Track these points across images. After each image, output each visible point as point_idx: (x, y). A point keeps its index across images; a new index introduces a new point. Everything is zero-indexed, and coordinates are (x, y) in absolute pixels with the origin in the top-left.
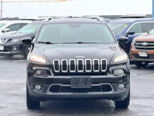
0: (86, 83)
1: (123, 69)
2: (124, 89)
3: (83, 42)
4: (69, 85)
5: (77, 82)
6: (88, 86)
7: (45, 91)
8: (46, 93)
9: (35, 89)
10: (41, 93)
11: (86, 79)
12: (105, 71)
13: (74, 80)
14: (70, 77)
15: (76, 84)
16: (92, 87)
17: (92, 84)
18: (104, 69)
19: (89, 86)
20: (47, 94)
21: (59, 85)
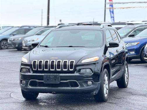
0: (55, 80)
1: (90, 69)
2: (92, 85)
3: (73, 46)
4: (43, 81)
5: (48, 78)
7: (26, 85)
9: (22, 83)
11: (55, 76)
12: (72, 70)
13: (46, 77)
14: (43, 74)
15: (48, 80)
16: (61, 83)
18: (71, 68)
19: (58, 82)
20: (28, 88)
21: (35, 81)
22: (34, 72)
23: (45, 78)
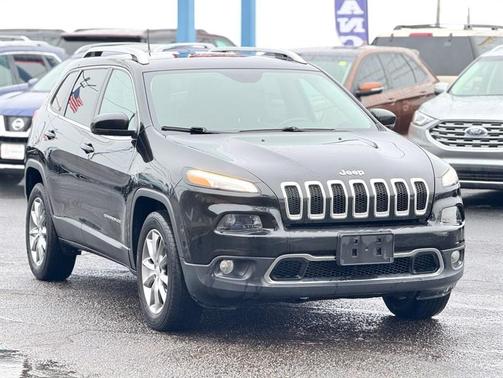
0: (379, 251)
2: (460, 263)
4: (332, 258)
5: (356, 246)
6: (385, 258)
7: (257, 276)
8: (260, 281)
9: (219, 271)
10: (244, 284)
11: (380, 239)
12: (422, 212)
13: (347, 243)
15: (355, 252)
16: (396, 259)
17: (396, 251)
18: (421, 207)
19: (388, 258)
20: (266, 285)
21: (301, 258)
22: (291, 226)
23: (344, 245)
